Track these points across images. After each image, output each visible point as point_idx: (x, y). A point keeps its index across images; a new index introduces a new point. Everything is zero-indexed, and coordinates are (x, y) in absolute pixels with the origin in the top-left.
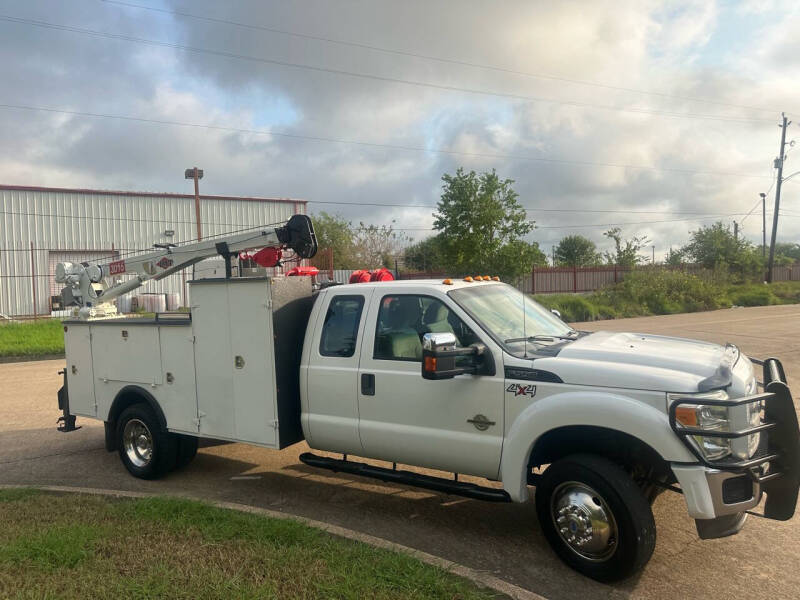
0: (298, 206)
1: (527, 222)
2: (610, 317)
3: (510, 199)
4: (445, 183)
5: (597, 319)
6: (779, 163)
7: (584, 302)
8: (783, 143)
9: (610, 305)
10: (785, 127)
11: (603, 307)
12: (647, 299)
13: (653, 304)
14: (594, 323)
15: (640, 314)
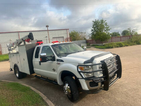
1: (109, 28)
2: (127, 46)
3: (106, 24)
4: (93, 23)
5: (124, 46)
7: (122, 43)
9: (127, 43)
11: (126, 44)
12: (136, 42)
13: (137, 42)
14: (124, 47)
15: (134, 45)
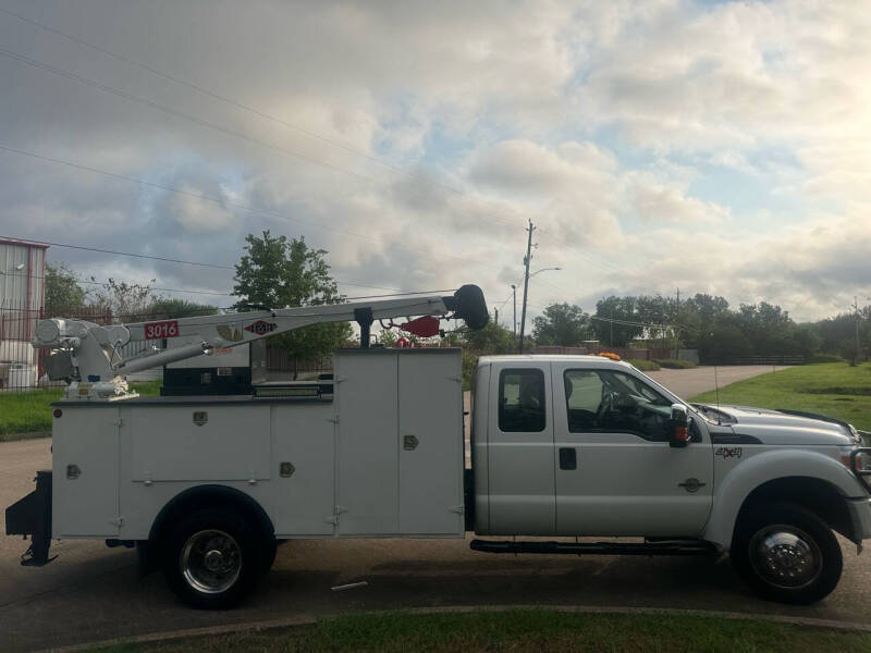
0: (34, 252)
3: (322, 270)
4: (248, 244)
6: (527, 261)
8: (530, 245)
10: (531, 230)
